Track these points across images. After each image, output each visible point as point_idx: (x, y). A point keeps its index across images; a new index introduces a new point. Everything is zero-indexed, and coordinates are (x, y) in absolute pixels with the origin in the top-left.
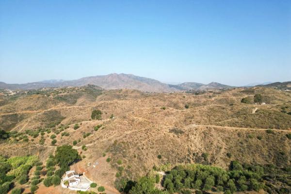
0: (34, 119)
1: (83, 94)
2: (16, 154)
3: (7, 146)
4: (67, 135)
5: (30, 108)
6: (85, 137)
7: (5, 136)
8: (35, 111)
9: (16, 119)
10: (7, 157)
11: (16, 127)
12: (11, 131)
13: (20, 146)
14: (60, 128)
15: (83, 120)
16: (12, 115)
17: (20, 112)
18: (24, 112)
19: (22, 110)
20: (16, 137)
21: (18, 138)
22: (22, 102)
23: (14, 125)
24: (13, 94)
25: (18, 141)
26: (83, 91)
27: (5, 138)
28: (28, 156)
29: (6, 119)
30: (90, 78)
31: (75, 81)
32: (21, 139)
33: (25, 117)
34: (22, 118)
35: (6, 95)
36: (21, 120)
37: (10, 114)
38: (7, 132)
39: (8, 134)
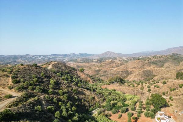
0: (137, 74)
1: (169, 60)
2: (129, 93)
3: (124, 88)
4: (158, 87)
5: (134, 68)
6: (171, 91)
7: (123, 82)
8: (137, 70)
9: (128, 73)
10: (124, 93)
11: (128, 78)
12: (125, 80)
13: (130, 89)
14: (153, 82)
15: (169, 79)
16: (126, 71)
17: (129, 70)
18: (132, 70)
19: (131, 69)
20: (128, 83)
21: (129, 84)
22: (131, 64)
23: (127, 77)
24: (126, 59)
25: (129, 85)
26: (169, 58)
27: (123, 83)
28: (135, 95)
29: (123, 73)
30: (174, 48)
31: (162, 51)
32: (131, 85)
33: (132, 73)
34: (131, 73)
35: (122, 60)
36: (130, 74)
37: (125, 70)
38: (124, 80)
39: (124, 81)
